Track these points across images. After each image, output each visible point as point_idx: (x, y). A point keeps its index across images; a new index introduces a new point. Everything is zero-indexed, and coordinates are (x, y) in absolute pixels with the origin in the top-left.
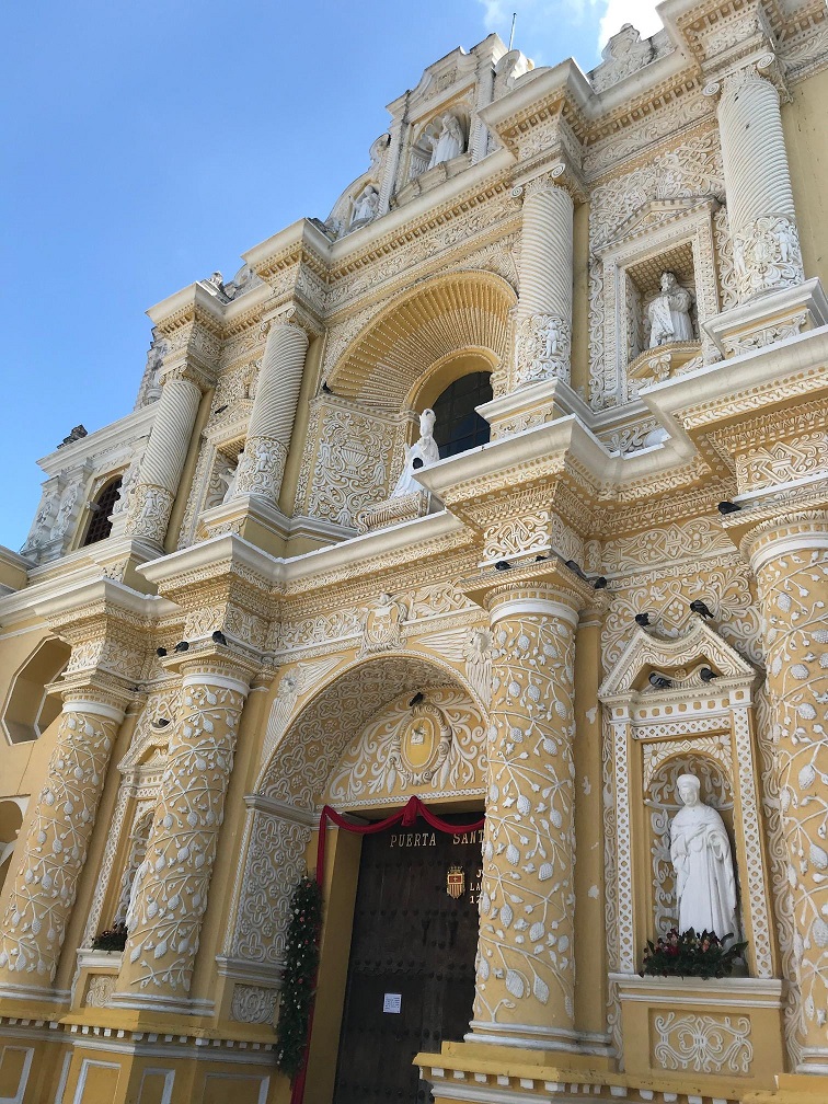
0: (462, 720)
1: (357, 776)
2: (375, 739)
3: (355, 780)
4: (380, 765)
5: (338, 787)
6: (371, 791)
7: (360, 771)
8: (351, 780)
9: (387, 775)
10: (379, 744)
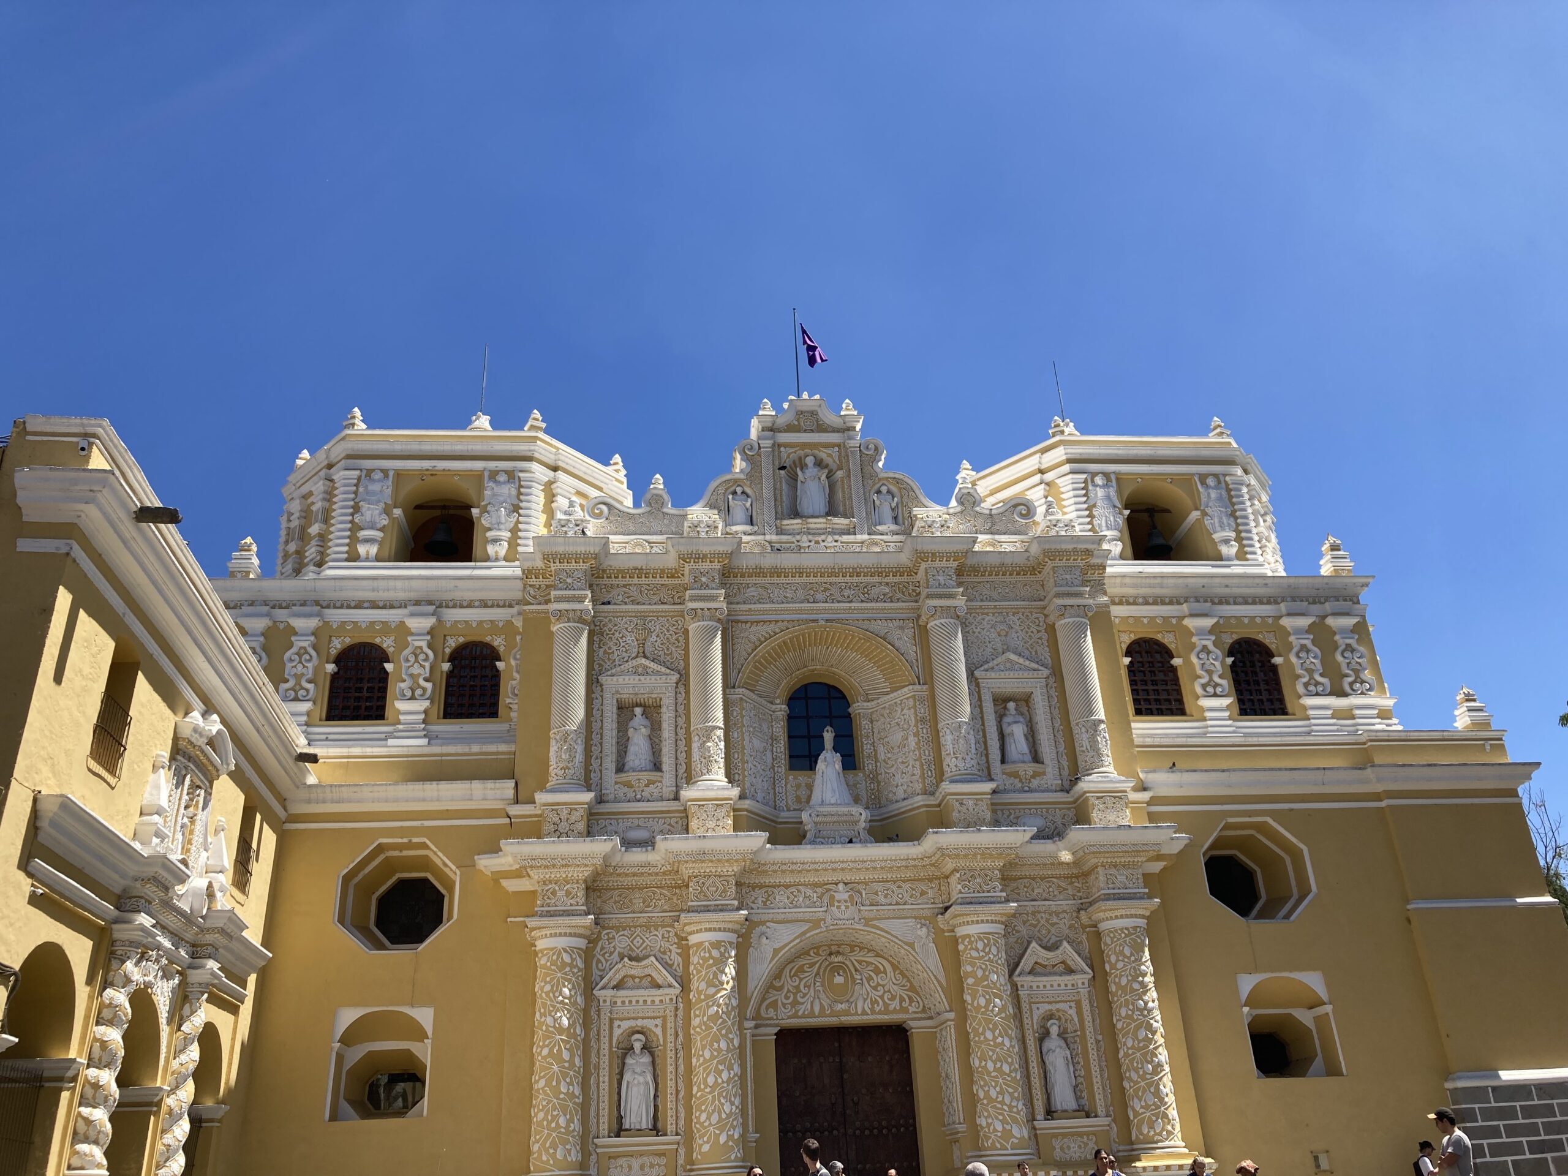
0: (869, 968)
1: (785, 1001)
2: (796, 975)
3: (784, 1005)
4: (805, 995)
5: (767, 1009)
6: (800, 1013)
7: (787, 998)
8: (780, 1003)
9: (812, 1003)
10: (801, 980)
